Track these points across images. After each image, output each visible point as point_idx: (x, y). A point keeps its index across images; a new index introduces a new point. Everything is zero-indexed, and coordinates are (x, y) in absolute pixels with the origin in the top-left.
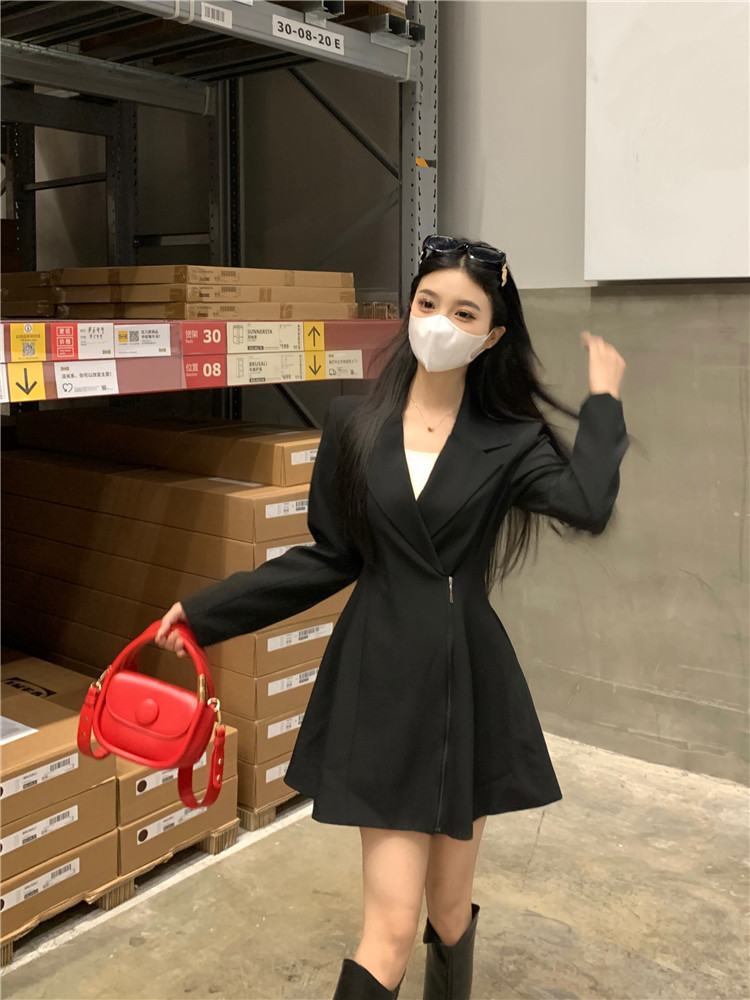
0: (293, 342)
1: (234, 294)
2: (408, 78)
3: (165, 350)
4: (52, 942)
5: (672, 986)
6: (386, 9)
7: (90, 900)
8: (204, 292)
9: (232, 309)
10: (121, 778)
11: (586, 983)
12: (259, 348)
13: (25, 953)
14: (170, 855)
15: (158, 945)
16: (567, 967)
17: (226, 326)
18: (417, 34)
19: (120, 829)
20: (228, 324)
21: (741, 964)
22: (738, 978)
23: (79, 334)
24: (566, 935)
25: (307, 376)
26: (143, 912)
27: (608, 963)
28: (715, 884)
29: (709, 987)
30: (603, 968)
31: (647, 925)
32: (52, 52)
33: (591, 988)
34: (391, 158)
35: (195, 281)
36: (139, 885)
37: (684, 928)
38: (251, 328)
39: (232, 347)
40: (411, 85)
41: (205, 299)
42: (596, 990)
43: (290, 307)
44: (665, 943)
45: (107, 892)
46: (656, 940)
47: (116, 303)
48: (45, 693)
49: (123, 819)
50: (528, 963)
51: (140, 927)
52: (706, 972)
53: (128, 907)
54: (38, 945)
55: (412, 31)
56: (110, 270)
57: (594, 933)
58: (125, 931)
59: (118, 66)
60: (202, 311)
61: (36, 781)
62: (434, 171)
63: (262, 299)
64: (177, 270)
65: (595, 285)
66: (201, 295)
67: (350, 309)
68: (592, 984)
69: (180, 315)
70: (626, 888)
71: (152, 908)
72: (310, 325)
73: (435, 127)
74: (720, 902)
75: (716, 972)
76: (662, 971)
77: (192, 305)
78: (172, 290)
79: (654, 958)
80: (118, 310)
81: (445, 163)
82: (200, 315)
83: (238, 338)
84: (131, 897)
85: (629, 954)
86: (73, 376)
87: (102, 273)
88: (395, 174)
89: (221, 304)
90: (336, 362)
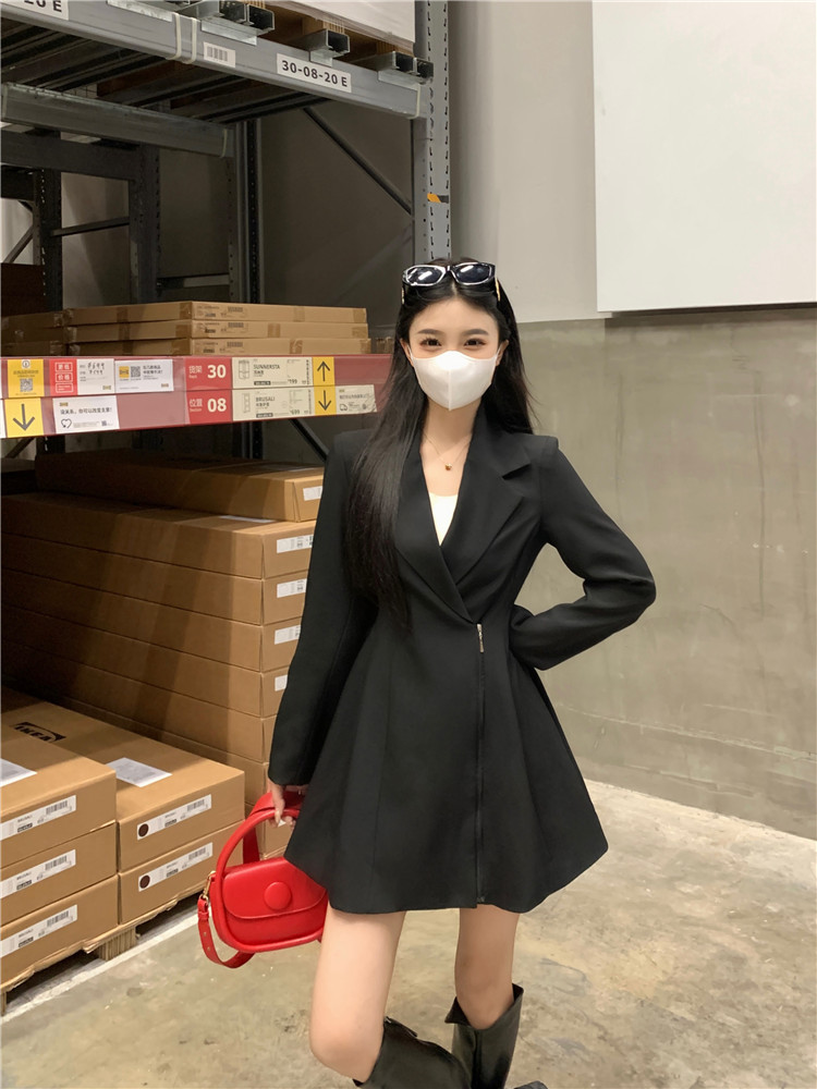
0: (301, 377)
1: (241, 329)
2: (417, 115)
3: (167, 385)
4: (48, 992)
5: (685, 1035)
6: (394, 48)
7: (88, 950)
8: (210, 327)
9: (240, 345)
10: (120, 822)
11: (596, 1032)
12: (266, 383)
13: (19, 1004)
14: (173, 902)
15: (155, 996)
16: (577, 1016)
17: (231, 361)
18: (425, 71)
19: (121, 874)
20: (234, 359)
21: (758, 1012)
22: (753, 1027)
23: (79, 370)
24: (580, 983)
25: (317, 411)
26: (144, 962)
27: (619, 1012)
28: (736, 930)
29: (723, 1036)
30: (614, 1017)
31: (664, 972)
32: (68, 97)
33: (601, 1038)
34: (404, 195)
35: (200, 317)
36: (142, 934)
37: (701, 975)
38: (258, 364)
39: (237, 383)
40: (422, 121)
41: (210, 335)
42: (605, 1040)
43: (300, 342)
44: (680, 991)
45: (107, 941)
46: (671, 988)
47: (124, 341)
48: (54, 737)
49: (123, 867)
50: (540, 1012)
51: (139, 977)
52: (720, 1020)
53: (128, 957)
54: (33, 996)
55: (420, 68)
56: (118, 309)
57: (608, 980)
58: (125, 981)
59: (134, 110)
60: (209, 347)
61: (31, 825)
62: (447, 206)
63: (270, 335)
64: (182, 306)
65: (609, 316)
66: (207, 331)
67: (363, 345)
68: (601, 1033)
69: (186, 351)
70: (647, 934)
71: (152, 958)
72: (319, 360)
73: (447, 162)
74: (741, 948)
75: (731, 1021)
76: (675, 1020)
77: (198, 341)
78: (178, 327)
79: (668, 1006)
80: (126, 346)
81: (458, 198)
82: (206, 351)
83: (244, 373)
84: (131, 947)
85: (642, 1002)
86: (72, 411)
87: (111, 312)
88: (409, 211)
89: (230, 340)
90: (347, 397)
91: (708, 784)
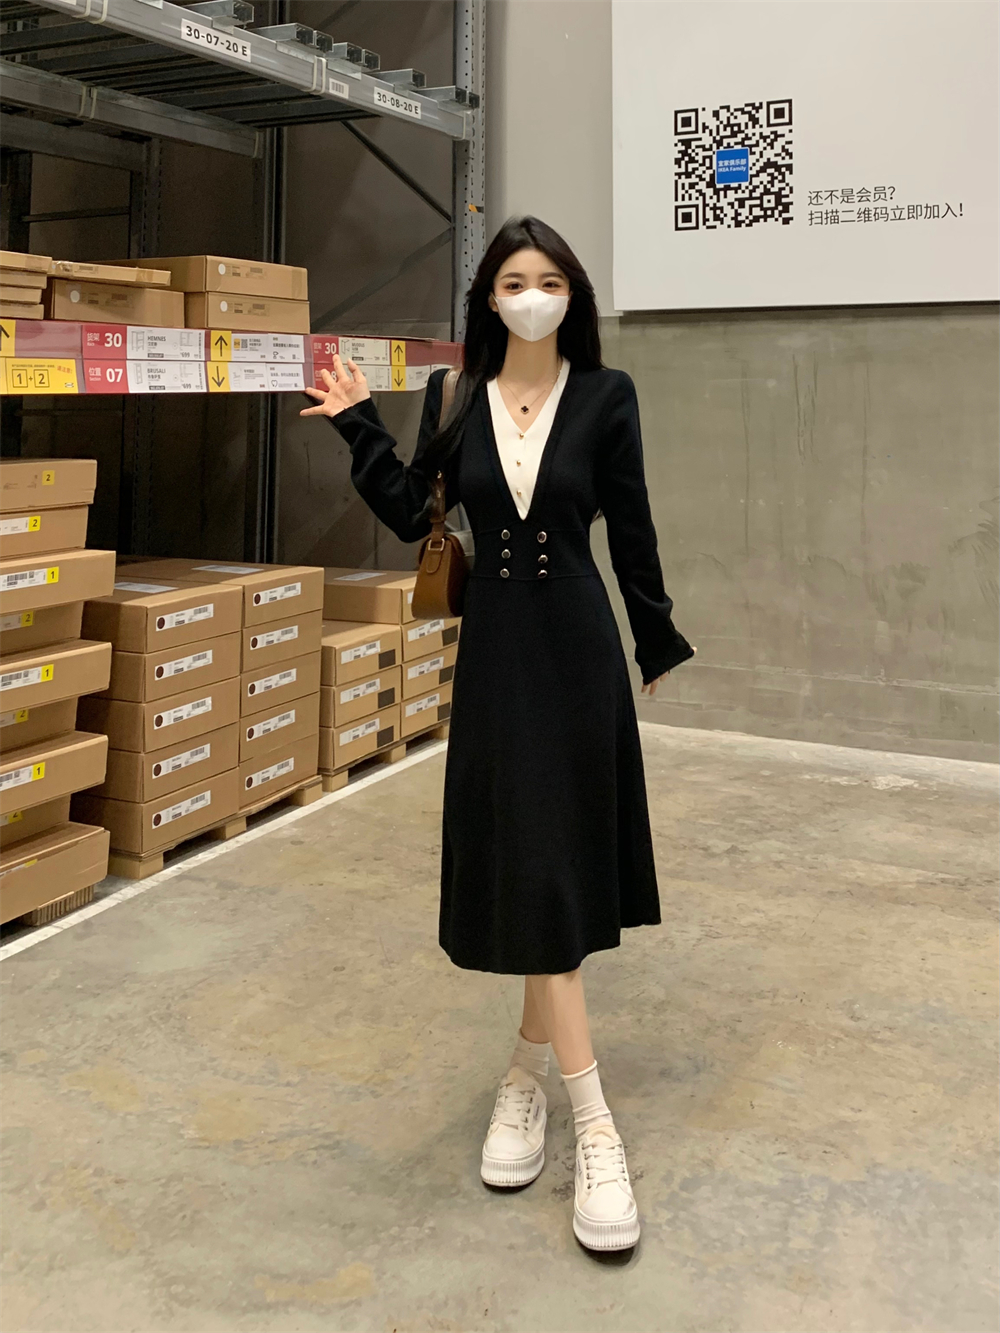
2: (464, 137)
25: (394, 387)
34: (446, 207)
40: (466, 143)
55: (471, 100)
72: (395, 343)
73: (483, 178)
88: (451, 220)
91: (695, 705)
